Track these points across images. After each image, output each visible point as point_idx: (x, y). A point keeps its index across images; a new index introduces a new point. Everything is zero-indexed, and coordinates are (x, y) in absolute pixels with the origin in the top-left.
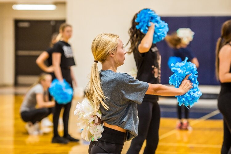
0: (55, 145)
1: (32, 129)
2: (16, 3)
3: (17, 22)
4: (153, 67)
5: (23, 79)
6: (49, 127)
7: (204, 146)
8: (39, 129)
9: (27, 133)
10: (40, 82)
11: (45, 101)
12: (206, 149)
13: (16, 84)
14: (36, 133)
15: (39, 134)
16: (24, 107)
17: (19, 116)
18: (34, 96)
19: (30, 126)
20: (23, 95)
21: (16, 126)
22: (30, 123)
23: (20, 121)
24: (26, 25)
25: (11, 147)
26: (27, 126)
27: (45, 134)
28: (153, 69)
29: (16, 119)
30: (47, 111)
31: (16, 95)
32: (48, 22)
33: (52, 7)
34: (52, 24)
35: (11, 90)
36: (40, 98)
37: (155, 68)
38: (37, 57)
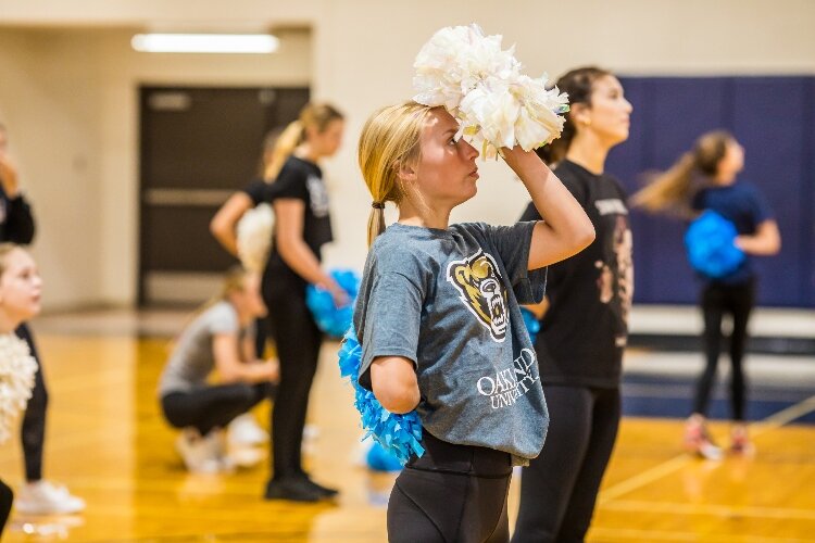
0: (276, 507)
1: (196, 452)
2: (142, 29)
3: (147, 92)
4: (599, 264)
5: (165, 286)
6: (257, 446)
7: (780, 514)
8: (220, 454)
9: (180, 467)
10: (226, 298)
11: (242, 359)
12: (783, 525)
13: (144, 302)
14: (211, 466)
15: (221, 471)
16: (170, 378)
17: (154, 409)
18: (207, 341)
19: (192, 441)
20: (169, 337)
21: (140, 442)
22: (192, 432)
23: (159, 427)
24: (176, 102)
25: (125, 511)
26: (181, 443)
27: (242, 470)
28: (600, 271)
29: (142, 417)
30: (250, 392)
31: (143, 337)
32: (250, 92)
33: (266, 44)
34: (265, 98)
35: (126, 322)
36: (225, 350)
37: (606, 268)
38: (215, 209)
